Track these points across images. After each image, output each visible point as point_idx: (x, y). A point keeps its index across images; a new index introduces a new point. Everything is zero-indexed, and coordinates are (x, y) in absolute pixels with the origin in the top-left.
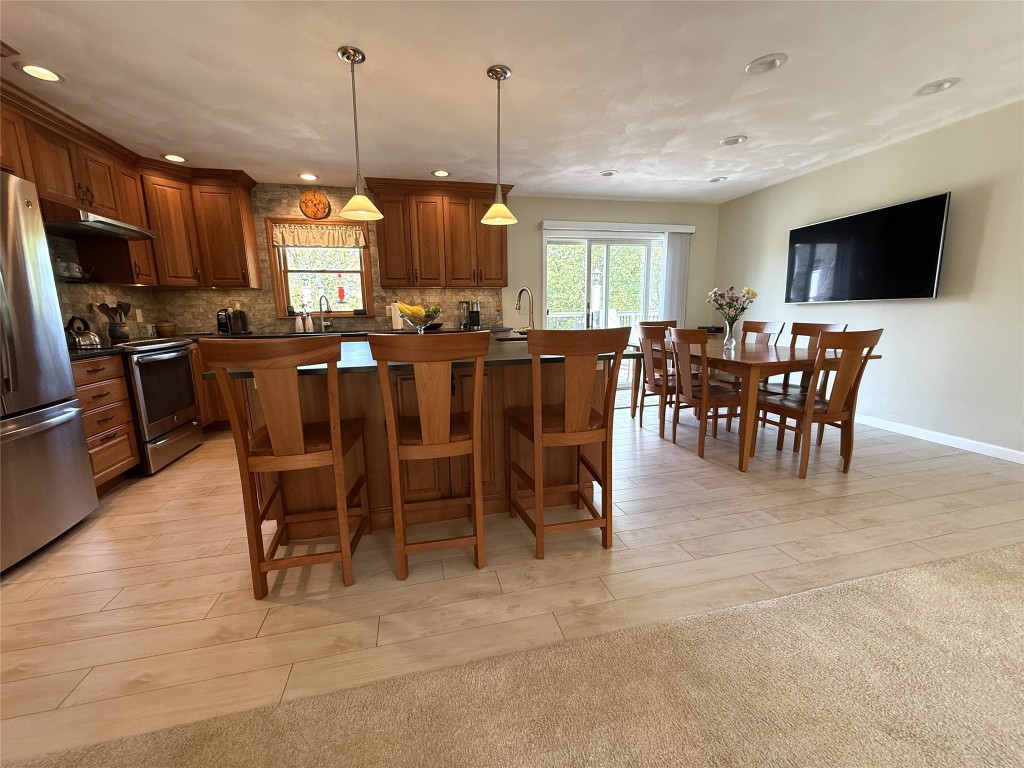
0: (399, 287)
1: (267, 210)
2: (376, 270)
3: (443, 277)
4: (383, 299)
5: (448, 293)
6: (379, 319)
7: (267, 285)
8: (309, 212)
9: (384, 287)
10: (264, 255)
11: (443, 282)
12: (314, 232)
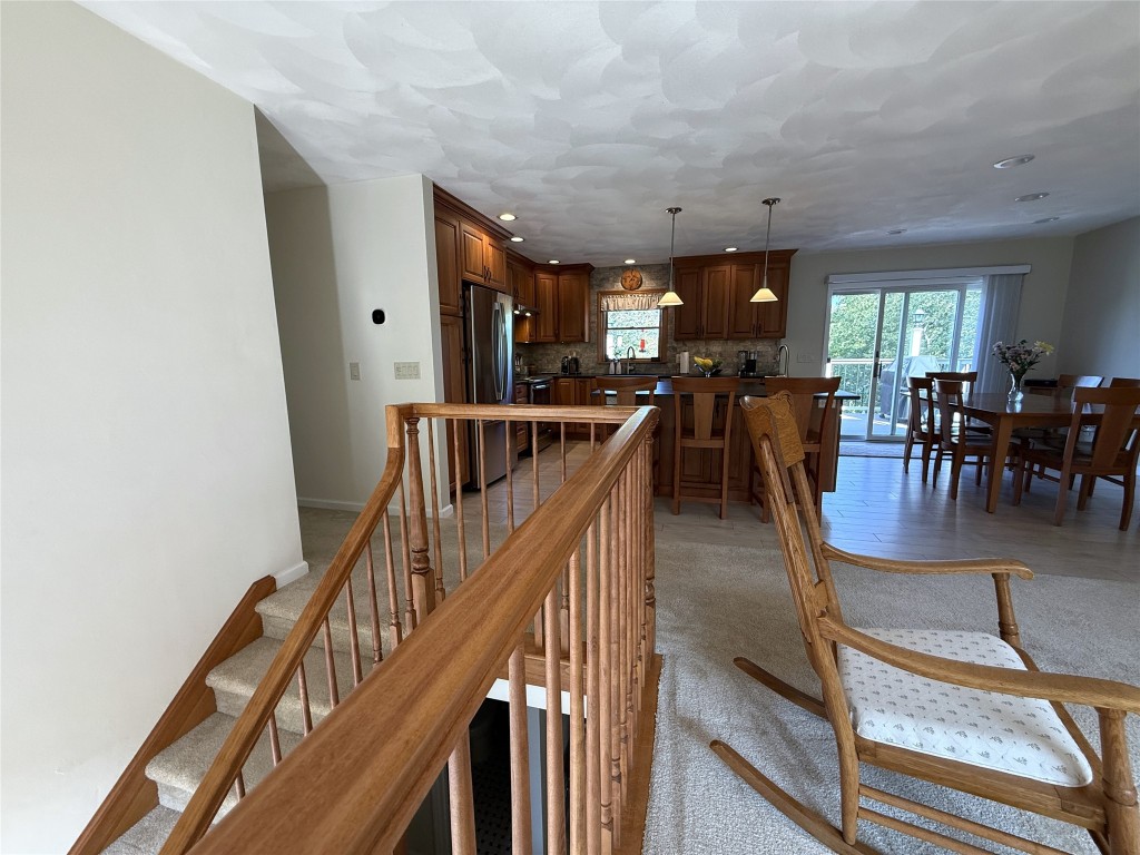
0: (689, 339)
1: (600, 286)
2: (671, 327)
3: (726, 330)
4: (675, 349)
5: (730, 343)
6: (670, 365)
7: (593, 340)
8: (627, 285)
9: (676, 340)
10: (594, 319)
11: (725, 336)
12: (628, 300)
